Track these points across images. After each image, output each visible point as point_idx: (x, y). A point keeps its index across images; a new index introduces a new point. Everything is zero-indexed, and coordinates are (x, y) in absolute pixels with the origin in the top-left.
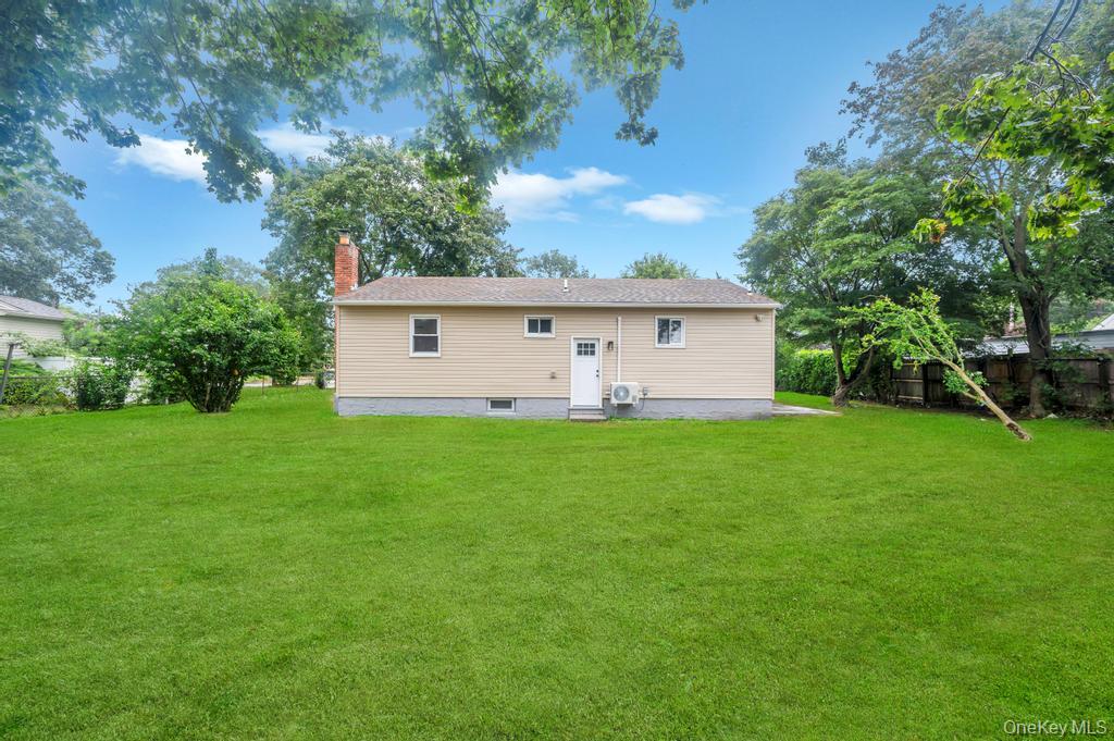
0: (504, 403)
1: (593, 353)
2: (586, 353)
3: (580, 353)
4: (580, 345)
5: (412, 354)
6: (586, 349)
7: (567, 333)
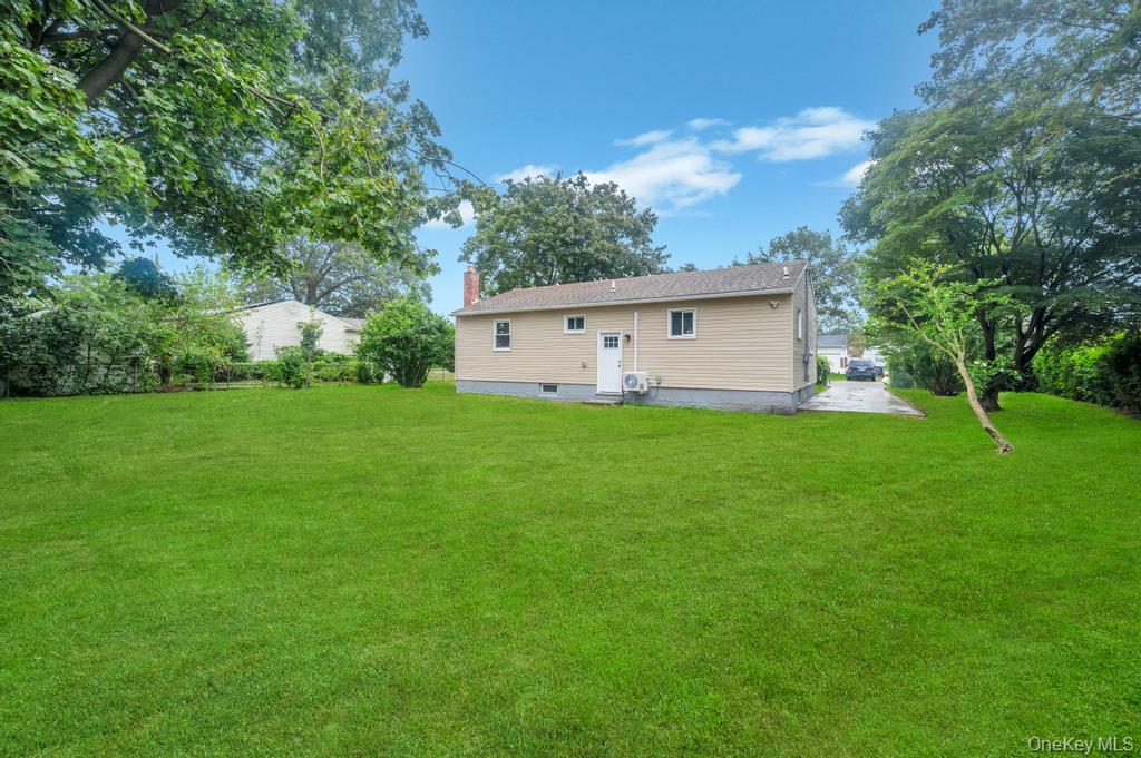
0: (550, 388)
1: (616, 346)
2: (611, 346)
3: (606, 346)
4: (606, 339)
5: (495, 349)
6: (611, 342)
7: (597, 328)
